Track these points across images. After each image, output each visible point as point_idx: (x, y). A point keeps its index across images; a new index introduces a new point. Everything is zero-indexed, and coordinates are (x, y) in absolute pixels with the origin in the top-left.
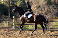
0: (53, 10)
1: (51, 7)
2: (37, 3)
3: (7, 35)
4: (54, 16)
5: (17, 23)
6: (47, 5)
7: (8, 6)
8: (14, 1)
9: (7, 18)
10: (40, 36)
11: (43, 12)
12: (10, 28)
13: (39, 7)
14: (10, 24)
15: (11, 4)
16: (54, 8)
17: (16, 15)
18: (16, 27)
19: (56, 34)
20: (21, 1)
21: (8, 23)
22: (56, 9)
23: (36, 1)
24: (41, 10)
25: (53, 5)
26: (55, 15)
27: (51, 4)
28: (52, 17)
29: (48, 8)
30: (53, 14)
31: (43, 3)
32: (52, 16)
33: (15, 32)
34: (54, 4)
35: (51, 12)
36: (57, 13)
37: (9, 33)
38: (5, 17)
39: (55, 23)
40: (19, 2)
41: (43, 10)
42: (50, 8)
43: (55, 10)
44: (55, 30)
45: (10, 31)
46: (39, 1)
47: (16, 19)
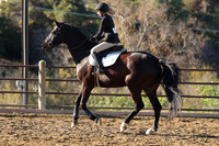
0: (191, 37)
1: (181, 27)
2: (128, 10)
3: (18, 136)
4: (194, 63)
5: (54, 89)
6: (168, 20)
7: (20, 22)
8: (41, 5)
9: (16, 68)
10: (139, 137)
11: (153, 47)
12: (26, 107)
13: (138, 26)
14: (28, 93)
15: (32, 17)
16: (195, 31)
17: (50, 56)
18: (49, 106)
19: (202, 132)
20: (70, 6)
21: (19, 89)
22: (200, 33)
23: (127, 4)
24: (146, 38)
25: (192, 20)
26: (196, 56)
27: (183, 16)
28: (187, 65)
29: (172, 30)
30: (191, 52)
31: (153, 13)
32: (187, 60)
33: (46, 124)
34: (194, 16)
35: (182, 44)
36: (203, 49)
37: (25, 128)
38: (7, 67)
39: (199, 87)
40: (61, 9)
41: (151, 37)
42: (180, 31)
43: (199, 37)
44: (197, 117)
45: (28, 120)
46: (138, 4)
47: (51, 74)
